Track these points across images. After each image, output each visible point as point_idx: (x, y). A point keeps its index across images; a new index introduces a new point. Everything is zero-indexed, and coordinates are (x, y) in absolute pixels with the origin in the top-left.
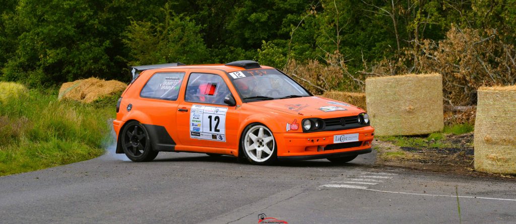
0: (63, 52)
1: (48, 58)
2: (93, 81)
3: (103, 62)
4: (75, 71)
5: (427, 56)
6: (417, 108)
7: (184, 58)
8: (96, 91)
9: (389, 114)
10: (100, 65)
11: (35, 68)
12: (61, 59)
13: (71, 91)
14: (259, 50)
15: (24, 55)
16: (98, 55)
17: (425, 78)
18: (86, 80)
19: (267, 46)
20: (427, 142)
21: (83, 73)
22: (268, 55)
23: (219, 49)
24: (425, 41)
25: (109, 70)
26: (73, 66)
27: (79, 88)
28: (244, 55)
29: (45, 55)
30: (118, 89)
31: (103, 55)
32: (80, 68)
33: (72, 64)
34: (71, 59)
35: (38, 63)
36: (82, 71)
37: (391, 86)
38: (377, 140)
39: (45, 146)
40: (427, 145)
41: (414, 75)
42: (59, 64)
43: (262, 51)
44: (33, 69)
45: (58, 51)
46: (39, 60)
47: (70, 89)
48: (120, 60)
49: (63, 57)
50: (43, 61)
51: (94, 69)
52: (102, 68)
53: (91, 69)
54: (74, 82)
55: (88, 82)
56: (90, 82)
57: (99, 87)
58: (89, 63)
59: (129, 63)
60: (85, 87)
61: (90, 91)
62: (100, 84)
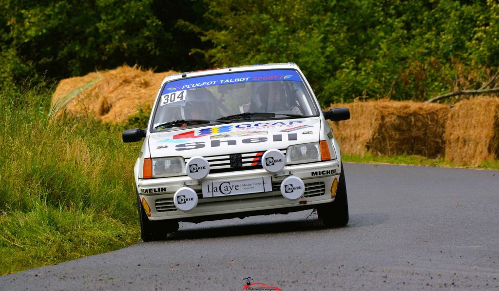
0: (60, 13)
1: (27, 24)
2: (127, 75)
3: (148, 33)
4: (85, 54)
7: (326, 22)
8: (134, 95)
10: (142, 40)
12: (57, 27)
13: (78, 96)
16: (136, 16)
18: (113, 72)
21: (104, 58)
25: (160, 50)
26: (83, 42)
27: (97, 90)
28: (458, 13)
29: (21, 19)
31: (148, 18)
32: (98, 46)
33: (80, 37)
34: (77, 28)
35: (5, 36)
36: (102, 53)
39: (22, 222)
45: (48, 11)
46: (8, 30)
47: (76, 92)
48: (184, 30)
49: (59, 24)
50: (16, 31)
51: (128, 48)
52: (148, 48)
53: (121, 50)
54: (86, 78)
55: (116, 77)
56: (121, 77)
57: (141, 87)
58: (117, 37)
59: (206, 36)
60: (109, 88)
61: (120, 96)
62: (143, 81)
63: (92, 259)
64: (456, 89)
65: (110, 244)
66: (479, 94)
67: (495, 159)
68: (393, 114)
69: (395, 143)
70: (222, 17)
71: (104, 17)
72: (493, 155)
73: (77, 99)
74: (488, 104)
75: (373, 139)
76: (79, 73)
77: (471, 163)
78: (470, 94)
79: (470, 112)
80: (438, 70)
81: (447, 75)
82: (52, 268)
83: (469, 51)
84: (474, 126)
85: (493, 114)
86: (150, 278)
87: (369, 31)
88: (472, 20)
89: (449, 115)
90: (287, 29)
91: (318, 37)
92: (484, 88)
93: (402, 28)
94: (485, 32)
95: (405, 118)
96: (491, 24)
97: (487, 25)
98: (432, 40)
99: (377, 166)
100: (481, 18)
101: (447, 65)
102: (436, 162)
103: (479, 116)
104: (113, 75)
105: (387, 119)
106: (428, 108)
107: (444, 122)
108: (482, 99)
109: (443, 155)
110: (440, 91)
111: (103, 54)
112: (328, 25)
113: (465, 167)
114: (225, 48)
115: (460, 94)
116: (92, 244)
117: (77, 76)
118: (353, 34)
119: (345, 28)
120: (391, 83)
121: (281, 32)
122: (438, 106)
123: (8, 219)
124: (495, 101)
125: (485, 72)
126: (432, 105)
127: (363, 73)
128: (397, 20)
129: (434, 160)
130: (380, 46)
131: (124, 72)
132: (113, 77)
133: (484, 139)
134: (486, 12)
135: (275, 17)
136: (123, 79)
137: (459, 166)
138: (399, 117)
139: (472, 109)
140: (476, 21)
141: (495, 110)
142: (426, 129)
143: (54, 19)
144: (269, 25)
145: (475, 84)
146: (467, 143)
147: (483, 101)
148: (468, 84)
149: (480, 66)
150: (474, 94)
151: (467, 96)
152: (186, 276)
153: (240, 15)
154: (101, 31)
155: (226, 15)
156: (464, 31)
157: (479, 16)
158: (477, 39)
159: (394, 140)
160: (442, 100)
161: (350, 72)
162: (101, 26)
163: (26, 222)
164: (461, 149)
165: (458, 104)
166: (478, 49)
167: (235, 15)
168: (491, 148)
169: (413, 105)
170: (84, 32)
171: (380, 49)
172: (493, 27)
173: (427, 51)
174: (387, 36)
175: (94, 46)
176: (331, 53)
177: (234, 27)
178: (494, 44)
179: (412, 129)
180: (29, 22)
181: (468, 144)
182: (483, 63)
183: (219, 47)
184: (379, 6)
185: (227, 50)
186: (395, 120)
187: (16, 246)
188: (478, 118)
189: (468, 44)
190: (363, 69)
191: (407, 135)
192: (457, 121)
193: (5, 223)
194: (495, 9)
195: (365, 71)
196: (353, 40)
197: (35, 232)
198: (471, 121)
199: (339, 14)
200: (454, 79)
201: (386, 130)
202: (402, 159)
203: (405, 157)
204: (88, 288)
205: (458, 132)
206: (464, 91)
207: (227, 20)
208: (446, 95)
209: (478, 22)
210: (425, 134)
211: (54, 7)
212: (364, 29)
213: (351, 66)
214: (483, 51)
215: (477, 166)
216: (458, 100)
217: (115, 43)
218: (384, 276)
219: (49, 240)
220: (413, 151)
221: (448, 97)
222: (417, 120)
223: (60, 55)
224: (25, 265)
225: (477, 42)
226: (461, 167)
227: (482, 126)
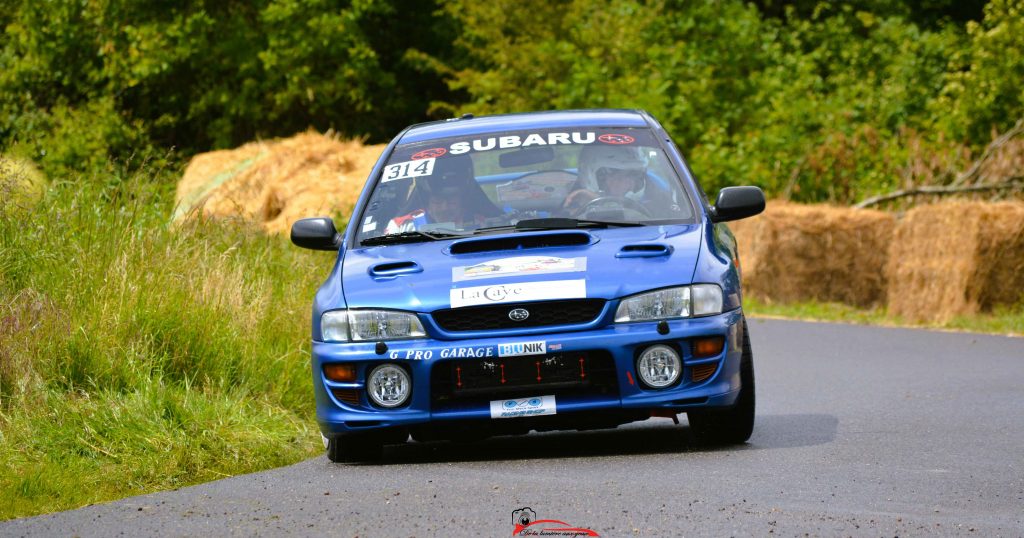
0: (195, 33)
1: (134, 54)
2: (315, 148)
3: (349, 72)
4: (238, 108)
7: (676, 59)
10: (341, 85)
11: (84, 98)
12: (188, 61)
13: (225, 185)
14: (971, 25)
15: (40, 42)
16: (333, 42)
18: (288, 143)
19: (1006, 11)
21: (273, 116)
22: (1010, 44)
23: (813, 22)
25: (374, 103)
26: (235, 88)
27: (259, 175)
28: (915, 46)
29: (123, 42)
31: (352, 45)
32: (262, 95)
33: (229, 78)
34: (226, 62)
35: (95, 76)
36: (269, 107)
39: (117, 412)
42: (181, 79)
43: (987, 29)
44: (76, 100)
45: (173, 30)
46: (99, 64)
47: (221, 179)
48: (418, 67)
49: (193, 55)
50: (113, 65)
51: (316, 100)
52: (350, 98)
53: (304, 103)
54: (239, 153)
55: (294, 151)
56: (302, 152)
57: (338, 170)
58: (296, 79)
59: (457, 79)
60: (280, 172)
61: (301, 187)
62: (342, 161)
63: (242, 481)
64: (909, 184)
65: (276, 455)
66: (950, 194)
67: (976, 312)
68: (793, 227)
69: (797, 280)
70: (488, 46)
71: (273, 42)
72: (974, 305)
73: (221, 191)
74: (966, 213)
75: (758, 273)
76: (226, 143)
77: (933, 318)
78: (932, 193)
79: (934, 226)
80: (876, 149)
81: (893, 159)
82: (168, 495)
83: (934, 116)
84: (941, 254)
85: (974, 231)
86: (346, 518)
87: (753, 77)
88: (940, 59)
89: (896, 232)
90: (605, 70)
91: (660, 85)
92: (961, 184)
93: (813, 72)
94: (963, 82)
95: (816, 234)
96: (974, 68)
97: (966, 69)
98: (867, 95)
99: (762, 321)
100: (956, 56)
101: (894, 141)
102: (870, 316)
103: (948, 233)
104: (288, 148)
105: (783, 238)
106: (858, 219)
107: (887, 245)
108: (955, 204)
109: (884, 303)
110: (880, 188)
111: (270, 109)
112: (679, 65)
113: (922, 326)
114: (492, 102)
115: (915, 193)
116: (242, 453)
117: (223, 147)
118: (724, 81)
119: (709, 70)
120: (790, 171)
121: (594, 76)
122: (875, 214)
123: (92, 406)
124: (979, 208)
125: (962, 156)
126: (865, 212)
127: (740, 152)
128: (804, 58)
129: (867, 313)
130: (770, 103)
131: (309, 143)
132: (288, 152)
133: (958, 276)
134: (965, 46)
135: (584, 48)
136: (307, 156)
137: (912, 324)
138: (806, 234)
139: (937, 221)
140: (946, 61)
141: (978, 224)
142: (853, 257)
143: (182, 45)
144: (572, 63)
145: (943, 176)
146: (927, 283)
147: (957, 207)
148: (930, 175)
149: (953, 143)
150: (940, 194)
151: (928, 198)
152: (411, 514)
153: (520, 44)
154: (267, 67)
155: (493, 42)
156: (925, 78)
157: (952, 54)
158: (949, 95)
159: (796, 275)
160: (882, 203)
161: (717, 151)
162: (268, 58)
163: (124, 412)
164: (915, 292)
165: (911, 213)
166: (950, 113)
167: (512, 43)
168: (971, 292)
169: (830, 212)
170: (236, 69)
171: (772, 109)
172: (977, 73)
173: (856, 114)
174: (786, 87)
175: (255, 95)
176: (684, 113)
177: (510, 65)
178: (978, 104)
179: (827, 255)
180: (138, 49)
181: (930, 285)
182: (959, 138)
183: (481, 101)
184: (771, 31)
185: (495, 107)
186: (796, 240)
187: (104, 455)
188: (949, 237)
189: (931, 103)
190: (741, 145)
191: (817, 267)
192: (909, 242)
193: (87, 412)
194: (982, 42)
195: (744, 149)
196: (723, 92)
197: (140, 430)
198: (935, 243)
199: (699, 45)
200: (904, 164)
201: (780, 257)
202: (810, 310)
203: (814, 306)
204: (233, 533)
205: (911, 264)
206: (925, 188)
207: (496, 51)
208: (891, 195)
209: (951, 65)
210: (851, 265)
211: (184, 23)
212: (745, 73)
213: (720, 140)
214: (958, 117)
215: (944, 324)
216: (912, 205)
217: (293, 90)
218: (771, 521)
219: (165, 446)
220: (828, 295)
221: (894, 199)
222: (836, 240)
223: (192, 111)
224: (119, 488)
225: (949, 100)
226: (915, 326)
227: (955, 253)
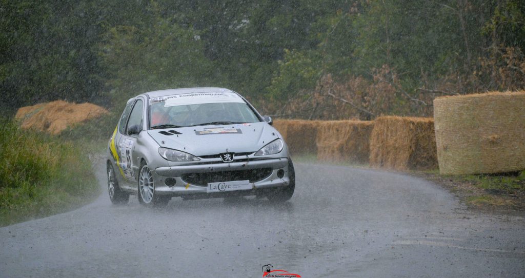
5: (510, 68)
6: (503, 136)
8: (64, 117)
9: (466, 145)
14: (280, 61)
17: (513, 96)
18: (51, 104)
19: (291, 56)
20: (518, 182)
22: (293, 67)
24: (508, 48)
27: (41, 114)
30: (94, 115)
37: (468, 108)
38: (451, 181)
40: (519, 186)
41: (498, 93)
43: (285, 63)
54: (35, 107)
56: (56, 106)
57: (68, 112)
59: (108, 83)
61: (55, 118)
62: (69, 109)
74: (283, 124)
76: (30, 104)
94: (278, 80)
97: (279, 76)
108: (279, 120)
124: (288, 122)
131: (59, 104)
141: (287, 128)
149: (275, 101)
172: (282, 77)
